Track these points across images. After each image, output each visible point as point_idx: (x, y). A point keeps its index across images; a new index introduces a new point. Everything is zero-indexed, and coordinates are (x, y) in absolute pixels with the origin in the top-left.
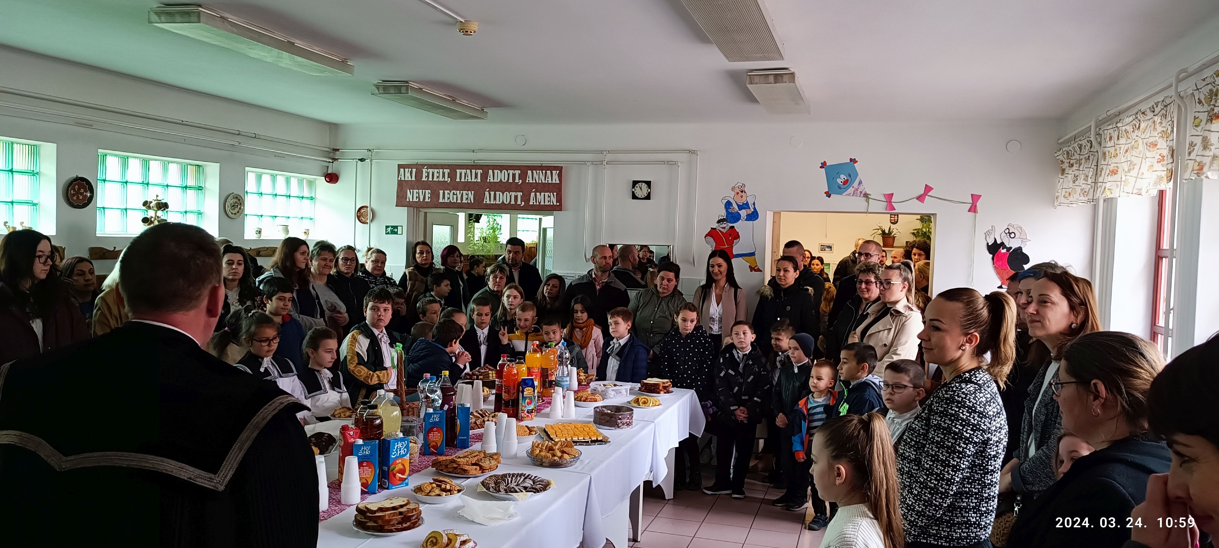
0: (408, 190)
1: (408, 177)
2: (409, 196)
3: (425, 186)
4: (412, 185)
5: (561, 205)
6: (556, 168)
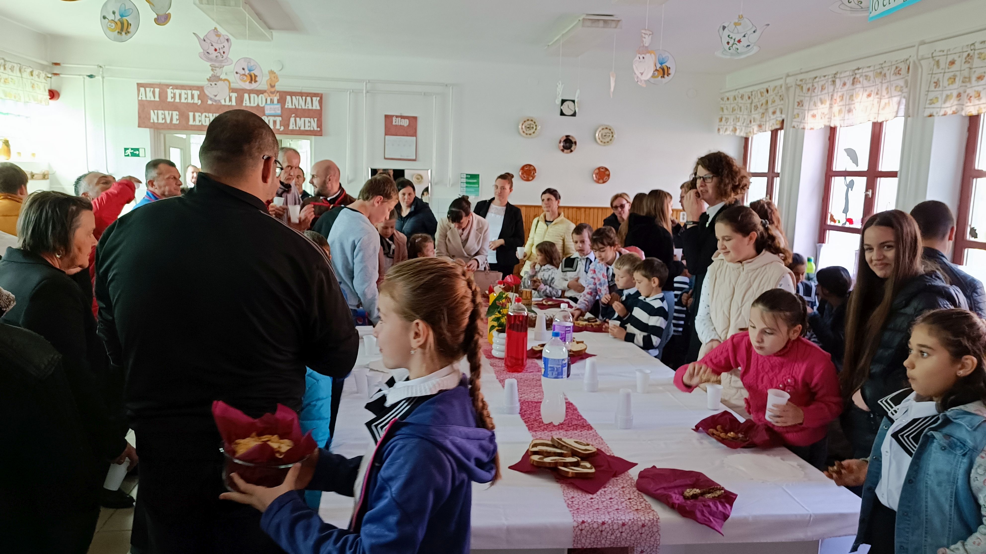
0: (152, 112)
1: (150, 97)
2: (153, 117)
3: (173, 107)
4: (156, 106)
5: (321, 130)
6: (316, 95)
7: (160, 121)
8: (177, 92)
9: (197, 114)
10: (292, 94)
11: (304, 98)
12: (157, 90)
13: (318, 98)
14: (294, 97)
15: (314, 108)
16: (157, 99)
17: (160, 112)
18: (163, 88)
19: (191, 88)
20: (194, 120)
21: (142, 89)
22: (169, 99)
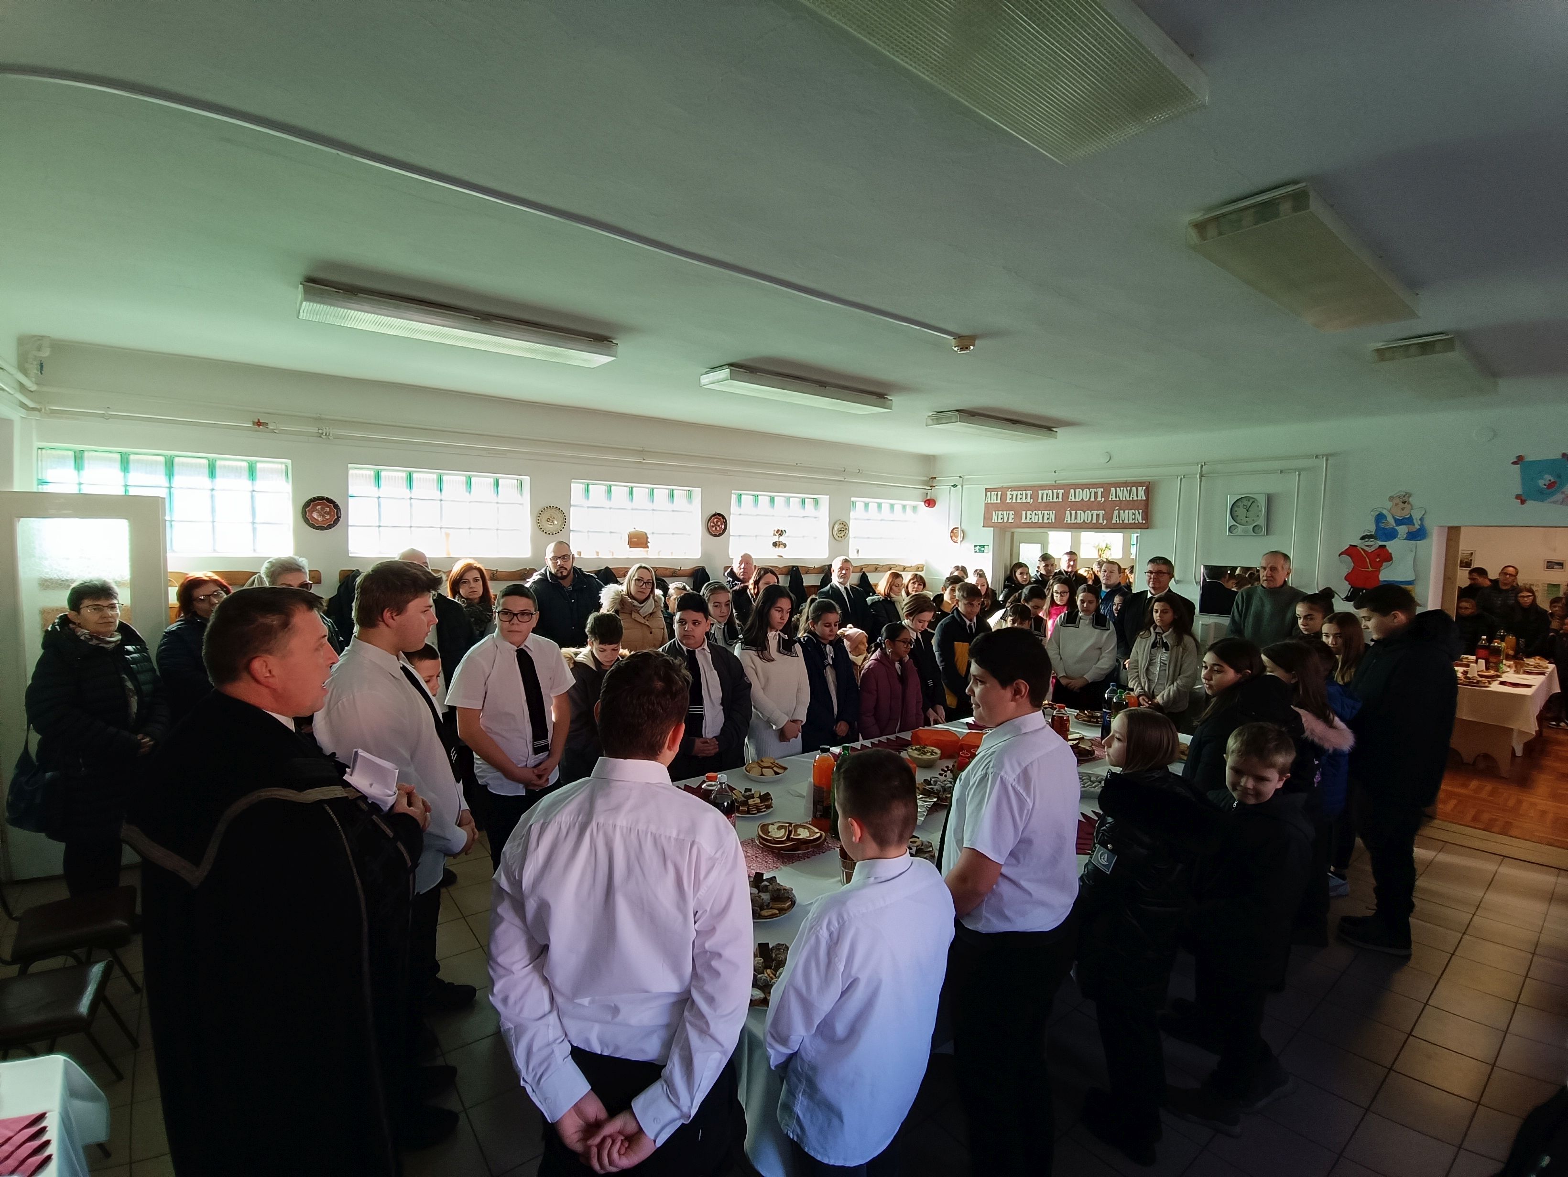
1: (994, 500)
2: (994, 517)
3: (1008, 507)
4: (997, 507)
6: (1141, 484)
7: (1000, 521)
8: (1015, 493)
9: (1028, 513)
10: (1117, 485)
11: (1129, 488)
12: (1000, 493)
13: (1146, 488)
14: (1118, 489)
15: (1139, 498)
16: (999, 501)
17: (1000, 512)
18: (1004, 490)
19: (1025, 488)
20: (1026, 518)
21: (989, 493)
22: (1008, 501)
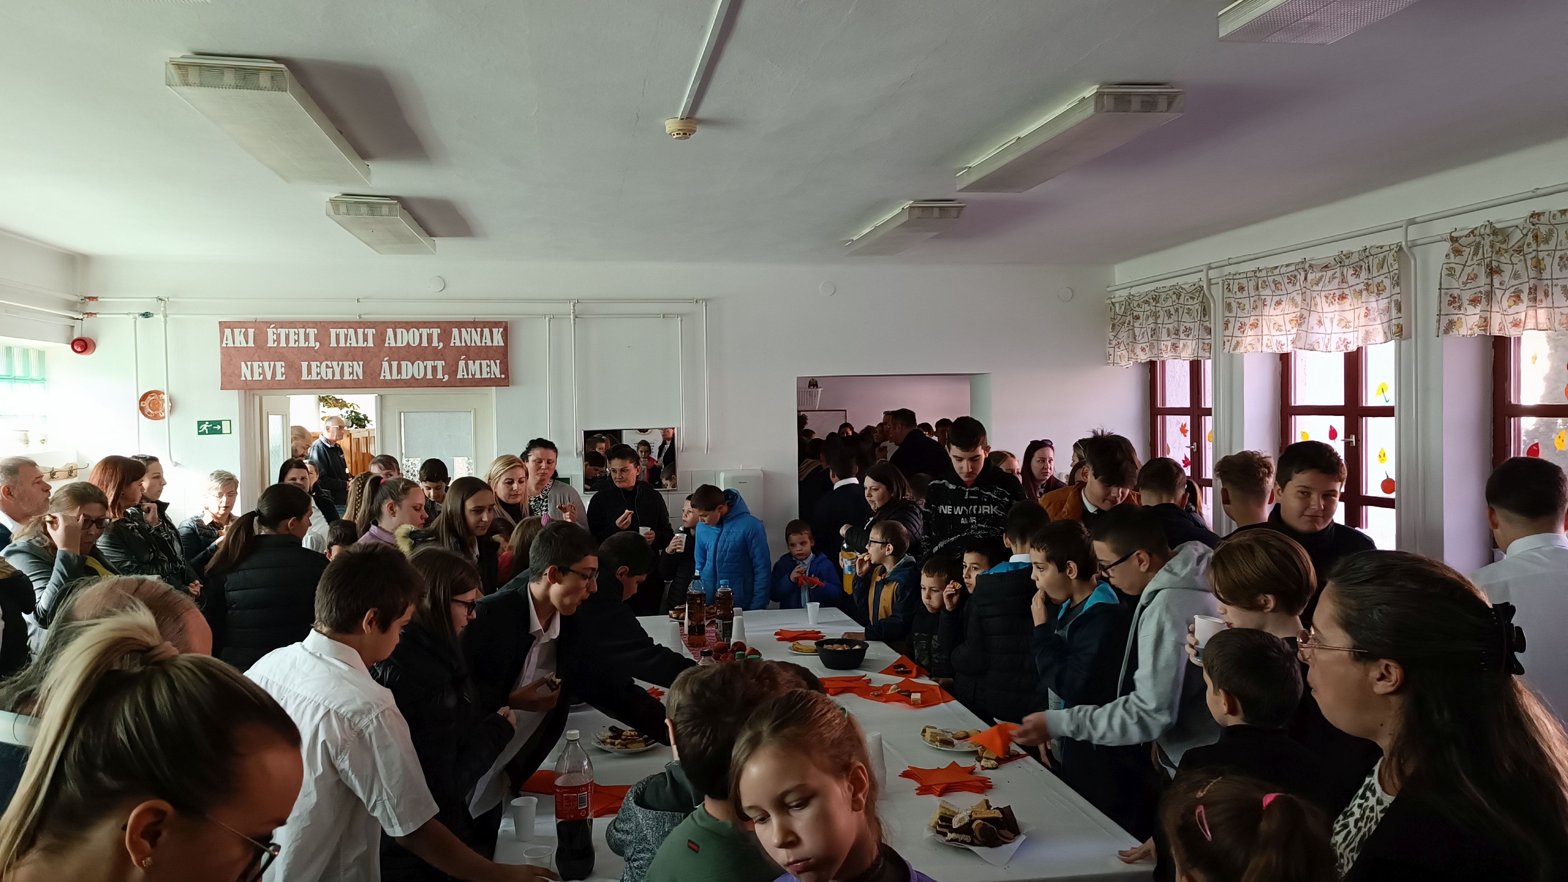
0: (243, 364)
1: (240, 341)
2: (245, 372)
3: (276, 354)
4: (249, 355)
5: (507, 377)
6: (497, 324)
7: (256, 377)
8: (283, 332)
9: (314, 364)
10: (460, 325)
11: (479, 330)
12: (251, 332)
13: (501, 330)
14: (463, 330)
15: (495, 344)
16: (251, 344)
17: (256, 364)
18: (261, 327)
19: (305, 324)
20: (309, 372)
21: (228, 332)
22: (270, 344)
